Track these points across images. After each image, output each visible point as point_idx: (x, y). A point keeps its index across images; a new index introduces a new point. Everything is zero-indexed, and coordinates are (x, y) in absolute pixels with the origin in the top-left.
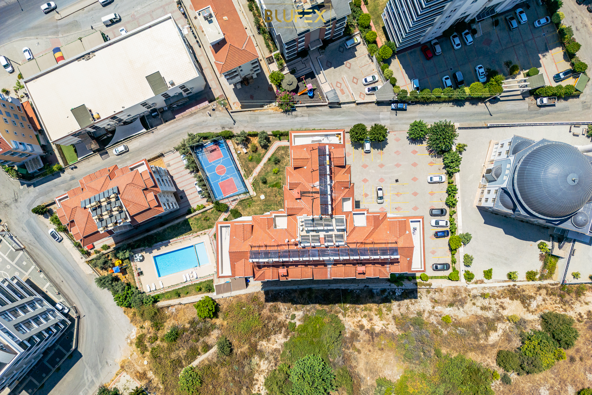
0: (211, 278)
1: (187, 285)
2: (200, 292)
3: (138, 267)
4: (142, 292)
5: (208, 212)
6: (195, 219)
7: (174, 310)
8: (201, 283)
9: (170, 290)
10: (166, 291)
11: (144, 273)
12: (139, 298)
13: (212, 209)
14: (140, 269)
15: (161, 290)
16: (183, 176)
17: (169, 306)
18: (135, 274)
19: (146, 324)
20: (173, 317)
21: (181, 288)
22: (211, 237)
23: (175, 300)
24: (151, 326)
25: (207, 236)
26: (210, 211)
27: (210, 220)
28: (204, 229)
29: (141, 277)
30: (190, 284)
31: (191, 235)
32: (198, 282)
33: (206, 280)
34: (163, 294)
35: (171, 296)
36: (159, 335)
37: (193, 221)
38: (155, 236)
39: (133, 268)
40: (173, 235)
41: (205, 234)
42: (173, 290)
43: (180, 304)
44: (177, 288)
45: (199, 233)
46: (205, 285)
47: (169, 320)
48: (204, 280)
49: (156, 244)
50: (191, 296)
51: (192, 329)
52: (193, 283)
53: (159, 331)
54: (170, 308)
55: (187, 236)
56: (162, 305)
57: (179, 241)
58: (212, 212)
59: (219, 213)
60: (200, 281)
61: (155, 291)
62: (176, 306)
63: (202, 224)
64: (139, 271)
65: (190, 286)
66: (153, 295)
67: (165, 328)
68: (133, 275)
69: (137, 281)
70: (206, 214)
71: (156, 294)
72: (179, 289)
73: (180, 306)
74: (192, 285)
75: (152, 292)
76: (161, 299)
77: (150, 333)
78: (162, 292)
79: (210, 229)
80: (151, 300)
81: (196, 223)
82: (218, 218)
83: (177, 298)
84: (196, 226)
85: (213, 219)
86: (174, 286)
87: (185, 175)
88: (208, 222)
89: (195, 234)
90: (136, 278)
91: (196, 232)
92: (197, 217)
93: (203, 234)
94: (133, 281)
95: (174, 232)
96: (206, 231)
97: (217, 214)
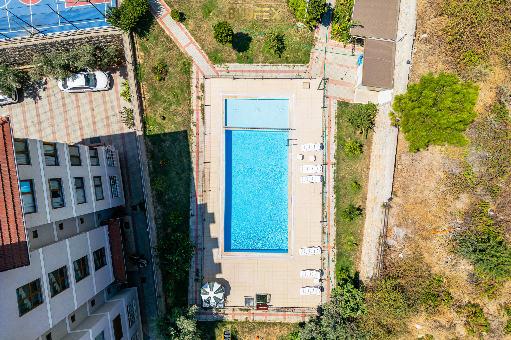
0: (334, 107)
1: (332, 180)
2: (365, 148)
3: (242, 304)
4: (316, 313)
5: (140, 61)
6: (151, 103)
7: (402, 232)
8: (339, 139)
9: (333, 231)
10: (332, 242)
11: (262, 291)
12: (335, 328)
13: (138, 47)
14: (248, 300)
15: (325, 256)
17: (385, 243)
18: (260, 316)
19: (418, 327)
20: (420, 242)
21: (337, 198)
22: (217, 72)
23: (366, 226)
24: (433, 314)
25: (211, 84)
26: (140, 54)
27: (168, 62)
28: (189, 86)
29: (274, 302)
30: (332, 169)
31: (194, 128)
32: (334, 147)
33: (334, 121)
34: (339, 255)
35: (352, 234)
36: (466, 300)
37: (155, 110)
38: (169, 230)
39: (242, 318)
40: (181, 179)
41: (202, 87)
42: (337, 222)
43: (387, 207)
44: (332, 210)
45: (195, 104)
46: (348, 128)
47: (425, 254)
48: (334, 128)
49: (193, 235)
50: (367, 176)
52: (333, 160)
53: (453, 295)
54: (390, 242)
55: (195, 139)
56: (373, 261)
57: (201, 167)
58: (145, 50)
59: (155, 31)
60: (332, 139)
61: (325, 276)
62: (392, 221)
63: (173, 88)
64: (254, 303)
65: (337, 172)
66: (333, 283)
67: (449, 274)
68: (262, 324)
69: (279, 319)
70: (145, 69)
71: (333, 275)
72: (337, 205)
73: (395, 210)
74: (338, 165)
75: (325, 283)
76: (352, 264)
77: (452, 326)
78: (332, 256)
79: (194, 69)
80: (349, 291)
81: (165, 105)
82: (167, 37)
83: (363, 219)
84: (173, 108)
85: (166, 54)
86: (324, 216)
88: (171, 69)
89: (196, 116)
90: (271, 319)
91: (191, 111)
92: (147, 96)
93: (200, 93)
94: (277, 330)
95: (173, 174)
96: (194, 82)
97: (157, 38)
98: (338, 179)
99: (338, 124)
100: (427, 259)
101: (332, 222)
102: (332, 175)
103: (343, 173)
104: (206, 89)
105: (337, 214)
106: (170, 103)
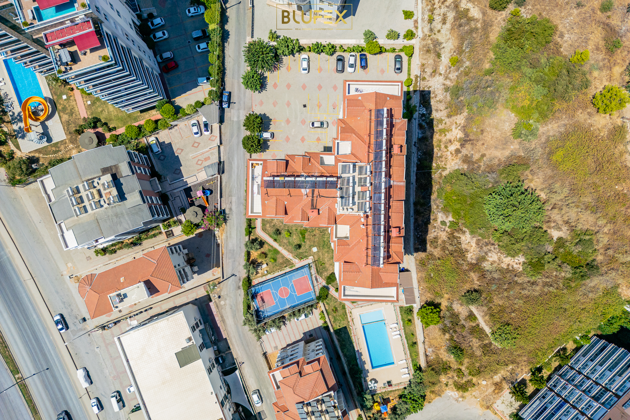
0: (398, 309)
1: (404, 335)
2: (412, 321)
3: (383, 386)
4: (409, 383)
5: (327, 308)
6: (334, 322)
7: (431, 350)
8: (403, 319)
9: (408, 352)
10: (409, 357)
11: (389, 380)
12: (416, 387)
13: (325, 304)
14: (384, 384)
15: (408, 362)
16: (288, 333)
17: (426, 354)
18: (390, 389)
19: (443, 380)
20: (437, 351)
21: (407, 341)
22: (355, 306)
23: (419, 348)
24: (446, 375)
25: (353, 311)
26: (326, 306)
27: (337, 306)
28: (346, 313)
29: (393, 383)
30: (403, 331)
31: (351, 328)
32: (402, 323)
33: (399, 314)
34: (412, 360)
35: (415, 352)
36: (456, 367)
37: (336, 324)
38: (351, 366)
39: (384, 391)
40: (351, 346)
41: (351, 312)
42: (409, 349)
43: (424, 342)
44: (407, 345)
45: (349, 319)
46: (405, 315)
47: (440, 355)
48: (400, 316)
49: (360, 366)
50: (415, 331)
51: (451, 331)
52: (403, 328)
53: (451, 366)
54: (428, 354)
55: (352, 332)
56: (424, 361)
57: (357, 340)
58: (328, 304)
59: (329, 297)
60: (400, 320)
61: (409, 369)
62: (426, 347)
63: (341, 315)
64: (387, 384)
65: (405, 331)
66: (412, 372)
67: (449, 360)
68: (391, 391)
69: (397, 388)
70: (330, 311)
71: (412, 368)
72: (408, 343)
73: (426, 343)
74: (404, 329)
75: (410, 372)
76: (417, 362)
77: (453, 377)
78: (410, 362)
79: (346, 307)
80: (418, 374)
81: (339, 322)
82: (334, 298)
83: (418, 346)
84: (342, 322)
85: (335, 304)
86: (404, 348)
87: (287, 330)
88: (338, 309)
89: (351, 323)
90: (394, 389)
91: (349, 322)
92: (332, 320)
93: (351, 315)
94: (397, 392)
95: (347, 346)
96: (347, 311)
97: (331, 299)
98: (405, 334)
99: (401, 315)
100: (441, 357)
101: (407, 350)
102: (403, 333)
103: (407, 331)
104: (352, 313)
105: (408, 346)
106: (341, 321)
